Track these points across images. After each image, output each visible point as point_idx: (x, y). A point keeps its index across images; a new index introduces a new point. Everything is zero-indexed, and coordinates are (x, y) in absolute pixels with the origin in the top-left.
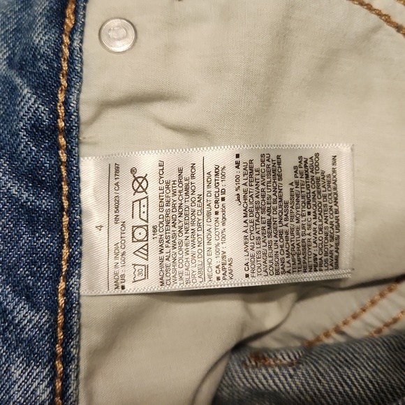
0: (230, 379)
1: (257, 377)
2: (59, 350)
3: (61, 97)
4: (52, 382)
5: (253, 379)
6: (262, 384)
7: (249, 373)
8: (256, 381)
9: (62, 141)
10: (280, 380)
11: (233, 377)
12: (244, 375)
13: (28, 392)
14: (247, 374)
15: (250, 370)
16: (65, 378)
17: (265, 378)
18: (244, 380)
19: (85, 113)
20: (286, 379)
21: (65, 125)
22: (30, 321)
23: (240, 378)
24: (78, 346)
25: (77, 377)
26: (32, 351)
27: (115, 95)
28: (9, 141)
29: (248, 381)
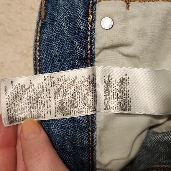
0: (149, 139)
1: (159, 137)
2: (90, 129)
3: (89, 46)
4: (88, 139)
5: (157, 138)
6: (161, 139)
7: (156, 136)
8: (159, 138)
9: (89, 61)
10: (167, 137)
11: (151, 138)
12: (154, 137)
13: (81, 142)
14: (155, 136)
15: (156, 135)
16: (93, 138)
17: (162, 137)
18: (155, 139)
19: (96, 51)
20: (169, 136)
21: (90, 56)
22: (81, 120)
23: (153, 138)
24: (96, 128)
25: (96, 138)
26: (82, 129)
27: (106, 45)
28: (72, 62)
29: (156, 139)
